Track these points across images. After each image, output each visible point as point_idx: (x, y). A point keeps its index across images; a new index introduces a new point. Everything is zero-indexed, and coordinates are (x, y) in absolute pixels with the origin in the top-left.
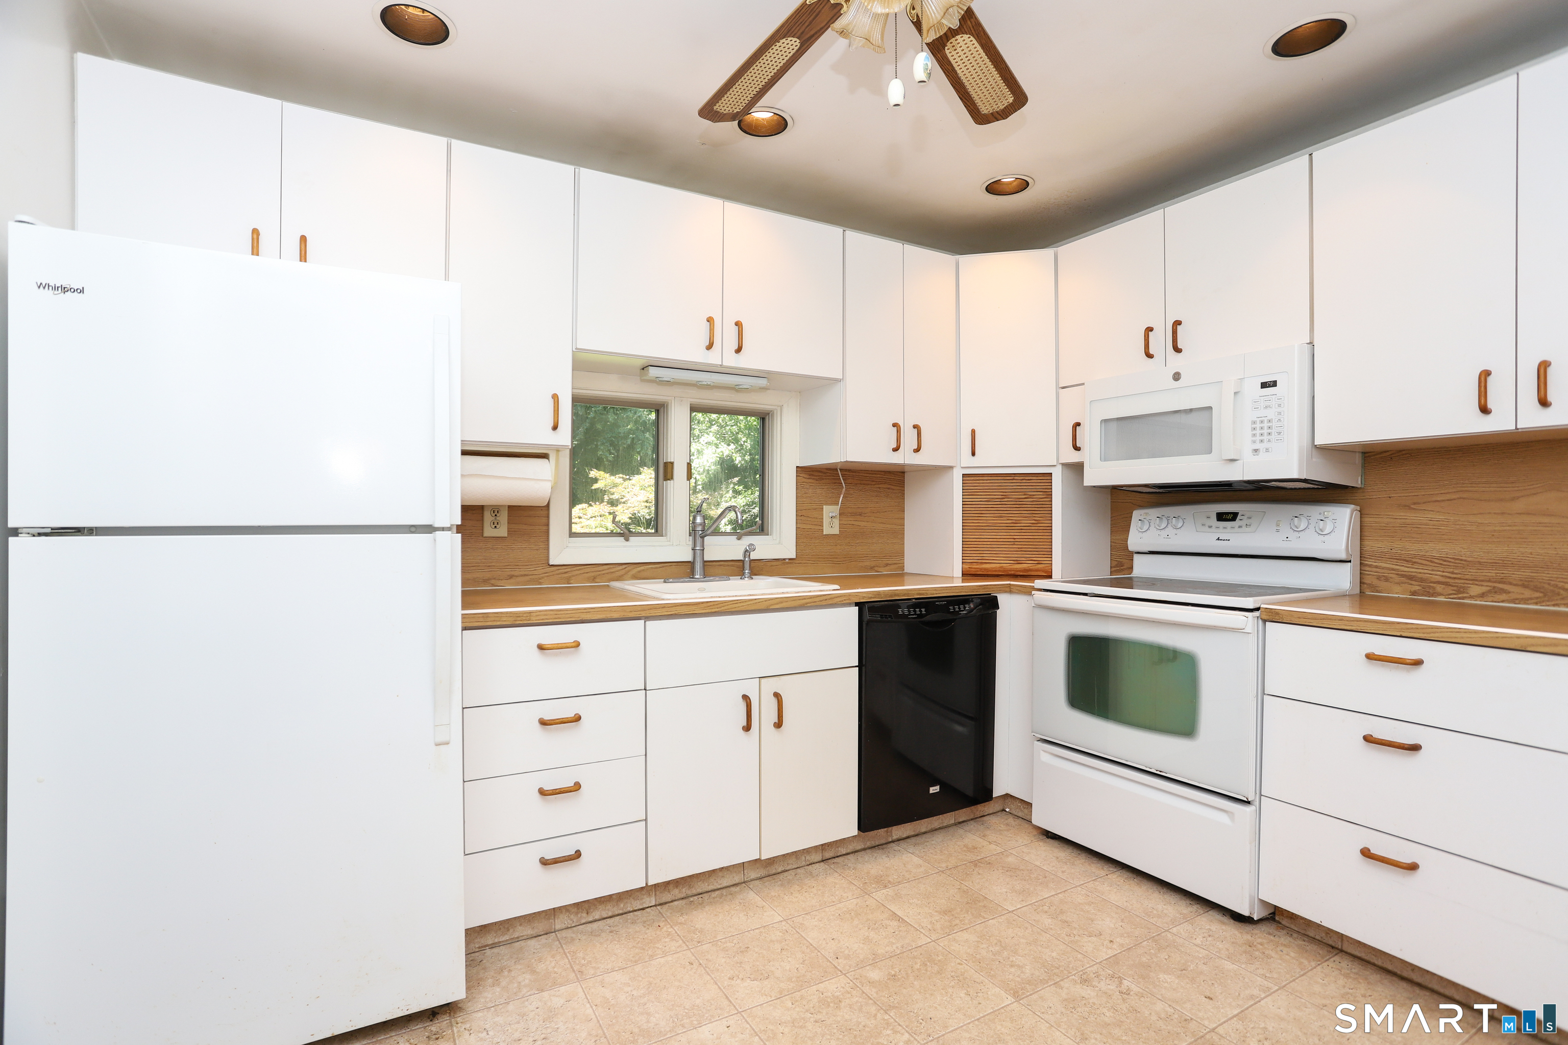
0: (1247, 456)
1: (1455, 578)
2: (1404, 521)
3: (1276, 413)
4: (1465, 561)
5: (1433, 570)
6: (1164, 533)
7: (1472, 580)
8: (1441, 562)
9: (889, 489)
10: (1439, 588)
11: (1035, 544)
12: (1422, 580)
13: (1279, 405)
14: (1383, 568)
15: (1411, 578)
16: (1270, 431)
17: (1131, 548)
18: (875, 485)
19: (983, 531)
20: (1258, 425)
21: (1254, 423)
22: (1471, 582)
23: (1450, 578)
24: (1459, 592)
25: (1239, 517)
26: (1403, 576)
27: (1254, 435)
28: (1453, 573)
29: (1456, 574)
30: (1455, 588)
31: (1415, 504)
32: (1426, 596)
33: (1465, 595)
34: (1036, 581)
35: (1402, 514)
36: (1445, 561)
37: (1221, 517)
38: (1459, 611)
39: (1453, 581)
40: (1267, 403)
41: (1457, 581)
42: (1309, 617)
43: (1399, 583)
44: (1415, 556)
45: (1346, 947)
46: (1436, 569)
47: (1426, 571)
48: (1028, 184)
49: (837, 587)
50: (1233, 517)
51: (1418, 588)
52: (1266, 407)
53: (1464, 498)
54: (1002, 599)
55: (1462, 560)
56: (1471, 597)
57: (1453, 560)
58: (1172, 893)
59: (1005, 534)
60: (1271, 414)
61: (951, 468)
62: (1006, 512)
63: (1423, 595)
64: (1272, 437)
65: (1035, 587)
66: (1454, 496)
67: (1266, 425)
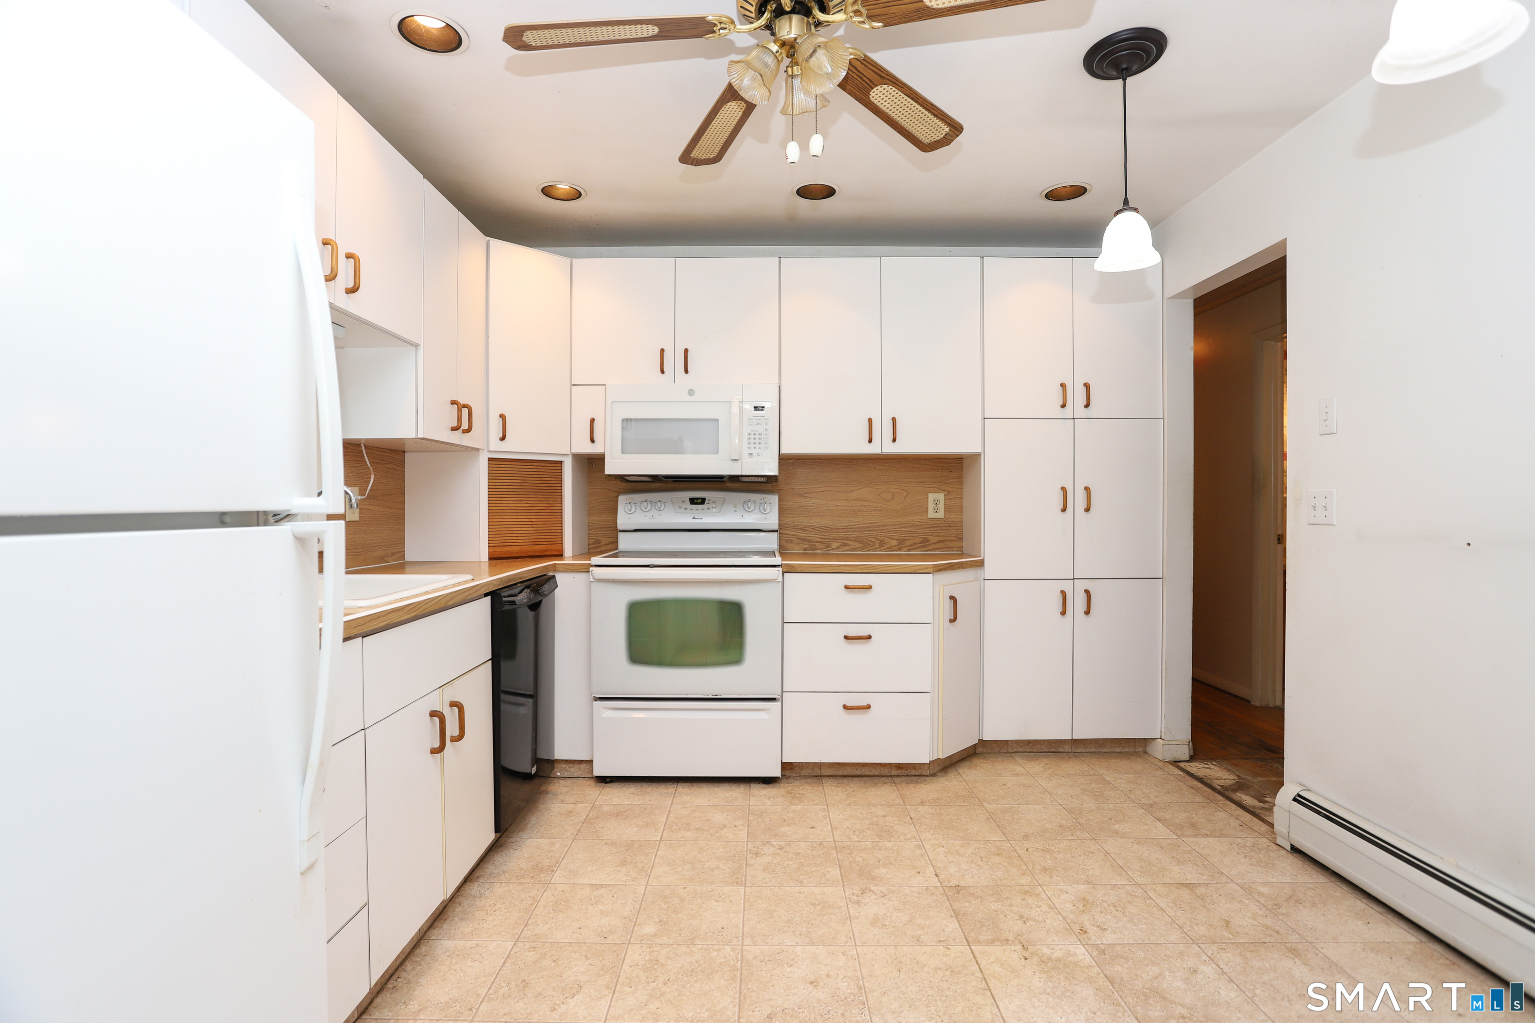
0: (746, 459)
1: (825, 539)
2: (800, 504)
3: (764, 430)
4: (830, 528)
5: (815, 535)
6: (649, 515)
7: (833, 539)
8: (819, 529)
9: (394, 469)
10: (818, 545)
11: (548, 525)
12: (810, 541)
13: (766, 424)
14: (789, 535)
15: (804, 540)
16: (760, 441)
17: (620, 527)
18: (383, 464)
19: (504, 514)
20: (752, 437)
21: (750, 434)
22: (833, 541)
23: (823, 538)
24: (827, 547)
25: (706, 501)
26: (799, 539)
27: (750, 443)
28: (824, 536)
29: (826, 536)
30: (825, 545)
31: (806, 493)
32: (811, 551)
33: (830, 548)
34: (592, 558)
35: (799, 500)
36: (820, 528)
37: (693, 501)
38: (827, 556)
39: (824, 540)
40: (759, 422)
41: (826, 540)
42: (813, 567)
43: (797, 544)
44: (806, 526)
45: (825, 772)
46: (816, 533)
47: (811, 535)
48: (580, 195)
49: (469, 577)
50: (703, 501)
51: (807, 546)
52: (758, 424)
53: (829, 490)
54: (560, 578)
55: (828, 527)
56: (833, 549)
57: (824, 528)
58: (723, 784)
59: (524, 517)
60: (760, 429)
61: (477, 450)
62: (525, 496)
63: (810, 550)
64: (762, 446)
65: (592, 564)
66: (825, 489)
67: (757, 436)
